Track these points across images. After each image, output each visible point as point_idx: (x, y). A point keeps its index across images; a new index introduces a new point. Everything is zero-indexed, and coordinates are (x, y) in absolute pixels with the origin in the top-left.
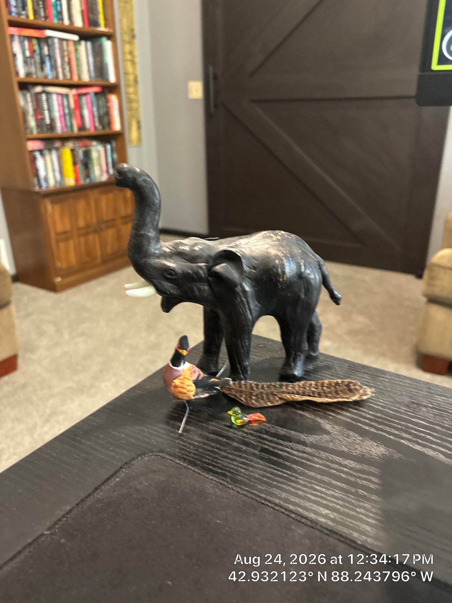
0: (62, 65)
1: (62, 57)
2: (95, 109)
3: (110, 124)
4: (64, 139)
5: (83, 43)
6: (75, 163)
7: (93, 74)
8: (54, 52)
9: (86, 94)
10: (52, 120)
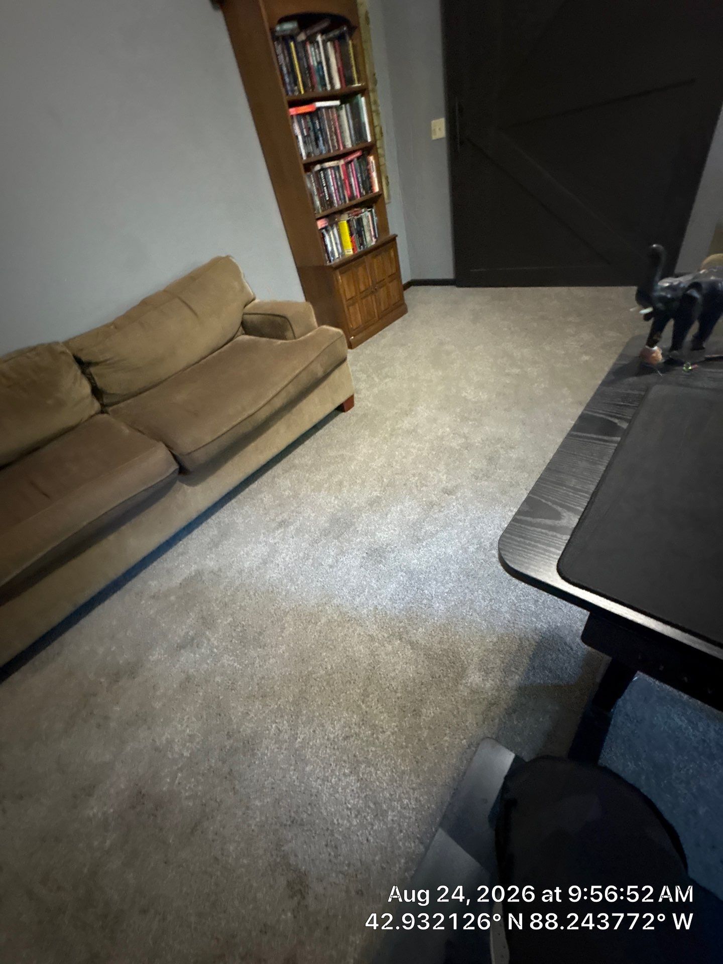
0: (331, 136)
1: (330, 128)
2: (359, 175)
3: (371, 187)
4: (341, 212)
5: (343, 106)
6: (351, 235)
7: (354, 138)
8: (324, 124)
9: (350, 162)
10: (330, 195)
